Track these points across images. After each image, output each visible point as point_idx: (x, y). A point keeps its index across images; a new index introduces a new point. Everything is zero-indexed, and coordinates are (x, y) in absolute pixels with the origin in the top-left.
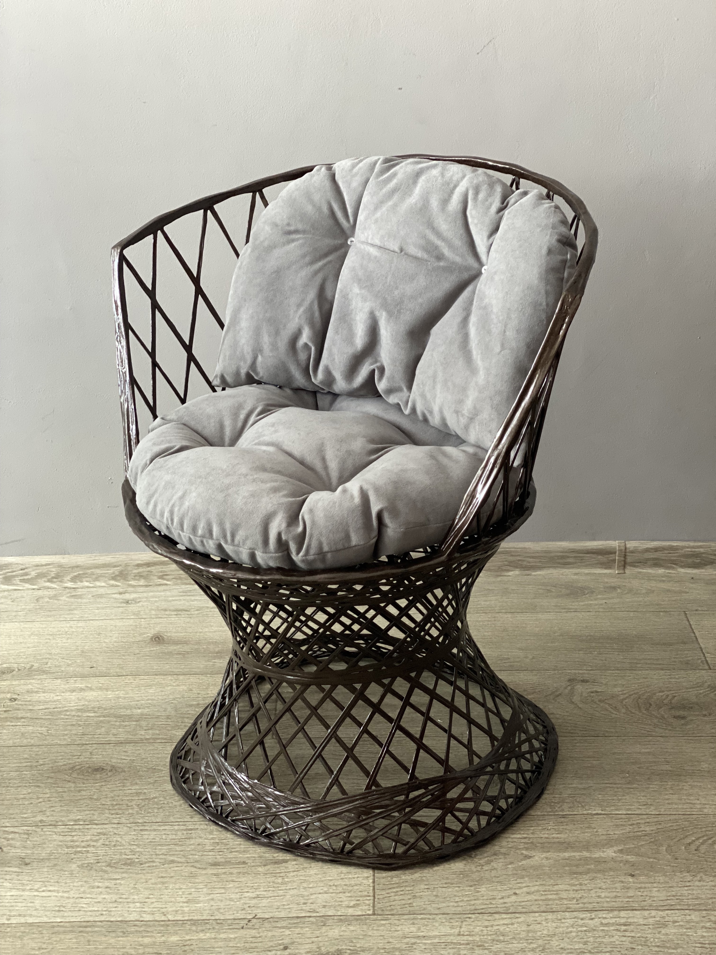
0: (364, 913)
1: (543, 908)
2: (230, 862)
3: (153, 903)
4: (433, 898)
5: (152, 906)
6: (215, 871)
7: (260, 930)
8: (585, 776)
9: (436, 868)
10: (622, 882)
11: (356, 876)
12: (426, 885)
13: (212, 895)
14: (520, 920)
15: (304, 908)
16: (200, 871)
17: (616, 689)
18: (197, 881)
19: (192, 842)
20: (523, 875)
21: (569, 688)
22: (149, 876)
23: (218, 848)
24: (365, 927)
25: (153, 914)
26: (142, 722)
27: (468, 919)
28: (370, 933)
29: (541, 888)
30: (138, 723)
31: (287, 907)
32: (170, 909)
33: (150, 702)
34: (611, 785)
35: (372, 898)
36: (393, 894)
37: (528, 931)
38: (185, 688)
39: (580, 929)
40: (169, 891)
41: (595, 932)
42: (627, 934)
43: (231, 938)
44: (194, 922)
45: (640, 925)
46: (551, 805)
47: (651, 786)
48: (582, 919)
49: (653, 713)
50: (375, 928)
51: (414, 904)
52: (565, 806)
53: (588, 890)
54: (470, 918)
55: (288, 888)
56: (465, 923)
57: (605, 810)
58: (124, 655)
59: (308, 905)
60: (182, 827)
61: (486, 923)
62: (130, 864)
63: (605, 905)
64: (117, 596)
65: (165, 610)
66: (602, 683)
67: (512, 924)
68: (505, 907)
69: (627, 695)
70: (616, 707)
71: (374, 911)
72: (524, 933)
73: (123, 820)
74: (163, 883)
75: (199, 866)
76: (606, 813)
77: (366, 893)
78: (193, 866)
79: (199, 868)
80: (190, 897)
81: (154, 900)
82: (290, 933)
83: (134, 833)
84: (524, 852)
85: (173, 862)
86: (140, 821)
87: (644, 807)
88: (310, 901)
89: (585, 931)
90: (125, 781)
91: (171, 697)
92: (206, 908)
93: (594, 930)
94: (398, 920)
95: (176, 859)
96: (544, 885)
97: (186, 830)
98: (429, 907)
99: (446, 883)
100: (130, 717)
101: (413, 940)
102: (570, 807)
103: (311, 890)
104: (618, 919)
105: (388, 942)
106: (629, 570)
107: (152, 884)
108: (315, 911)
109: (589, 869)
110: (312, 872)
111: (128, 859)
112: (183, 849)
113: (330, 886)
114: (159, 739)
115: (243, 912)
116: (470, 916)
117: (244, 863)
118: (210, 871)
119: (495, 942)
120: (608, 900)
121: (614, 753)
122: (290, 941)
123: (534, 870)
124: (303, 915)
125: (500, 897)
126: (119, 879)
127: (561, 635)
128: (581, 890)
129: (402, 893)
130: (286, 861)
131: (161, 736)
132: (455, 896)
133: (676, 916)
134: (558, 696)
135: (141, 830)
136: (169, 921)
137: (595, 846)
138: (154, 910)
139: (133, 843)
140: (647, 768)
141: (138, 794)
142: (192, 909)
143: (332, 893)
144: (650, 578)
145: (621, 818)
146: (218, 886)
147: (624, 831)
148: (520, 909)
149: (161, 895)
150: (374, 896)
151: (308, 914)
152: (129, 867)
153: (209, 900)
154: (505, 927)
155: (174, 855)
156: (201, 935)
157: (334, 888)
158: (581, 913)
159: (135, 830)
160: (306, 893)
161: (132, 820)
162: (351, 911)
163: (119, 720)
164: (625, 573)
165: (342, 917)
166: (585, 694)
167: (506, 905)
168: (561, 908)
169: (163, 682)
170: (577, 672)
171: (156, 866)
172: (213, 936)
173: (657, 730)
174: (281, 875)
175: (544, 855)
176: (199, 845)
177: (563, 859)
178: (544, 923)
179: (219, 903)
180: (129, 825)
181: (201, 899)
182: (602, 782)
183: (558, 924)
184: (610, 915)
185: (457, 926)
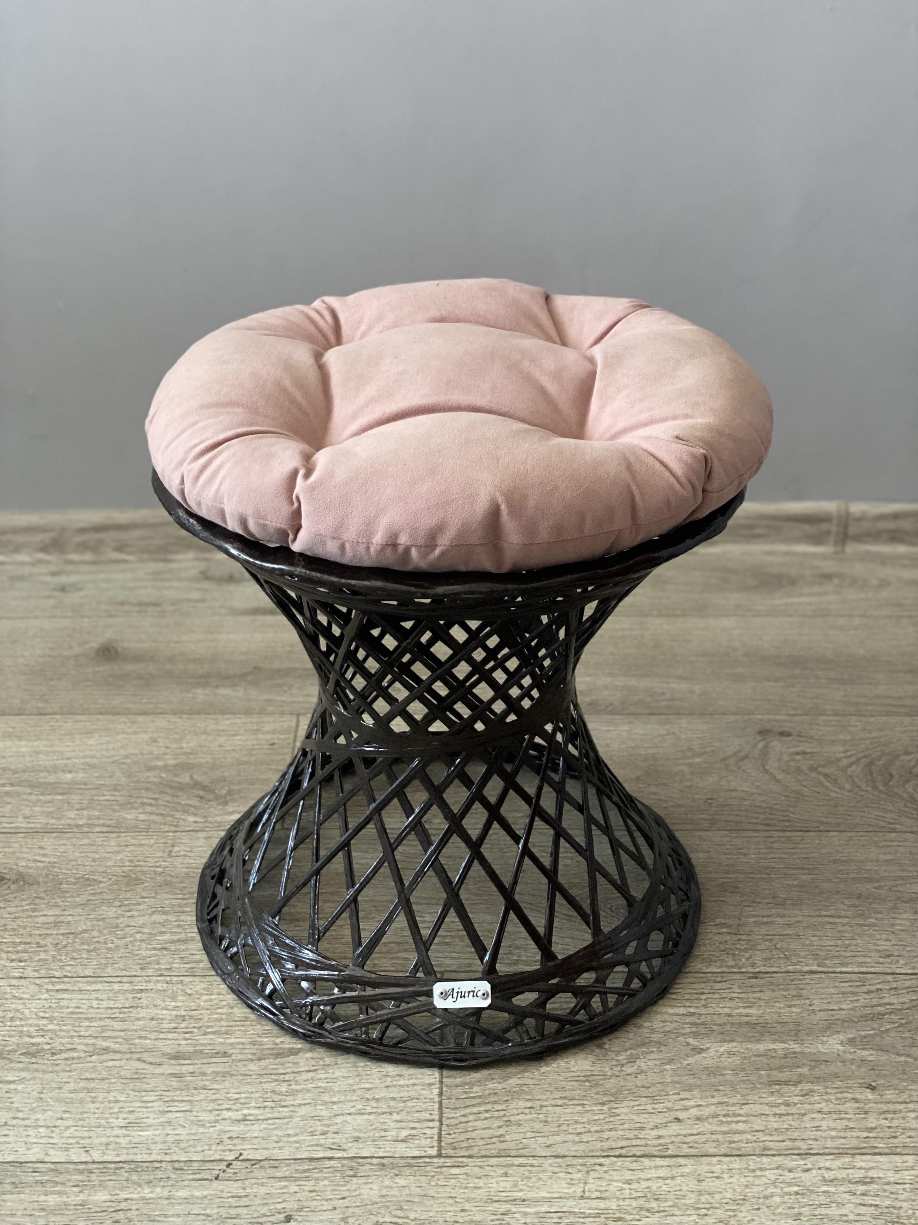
0: (423, 1154)
1: (723, 1151)
2: (201, 1052)
3: (68, 1127)
4: (538, 1126)
5: (66, 1134)
6: (176, 1070)
7: (247, 1182)
8: (788, 902)
9: (544, 1069)
10: (856, 1100)
11: (411, 1082)
12: (528, 1100)
13: (169, 1115)
14: (686, 1170)
15: (322, 1141)
16: (151, 1069)
17: (834, 749)
18: (144, 1086)
19: (141, 1015)
20: (689, 1084)
21: (760, 746)
22: (64, 1078)
23: (183, 1025)
24: (422, 1178)
25: (67, 1149)
26: (73, 797)
27: (597, 1167)
28: (431, 1193)
29: (720, 1110)
30: (65, 797)
31: (295, 1139)
32: (97, 1141)
33: (88, 760)
34: (831, 920)
35: (437, 1124)
36: (471, 1118)
37: (700, 1193)
38: (146, 737)
39: (787, 1190)
40: (97, 1105)
41: (813, 1196)
42: (869, 1200)
43: (197, 1198)
44: (135, 1166)
45: (889, 1183)
46: (734, 955)
47: (897, 922)
48: (790, 1171)
49: (896, 790)
50: (441, 1183)
51: (507, 1137)
52: (758, 957)
53: (800, 1114)
54: (601, 1165)
55: (296, 1102)
56: (593, 1175)
57: (824, 965)
58: (51, 679)
59: (330, 1135)
60: (126, 987)
61: (628, 1175)
62: (34, 1055)
63: (829, 1144)
64: (49, 579)
65: (122, 603)
66: (812, 738)
67: (673, 1178)
68: (660, 1145)
69: (853, 759)
70: (835, 780)
71: (440, 1148)
72: (693, 1195)
73: (29, 972)
74: (89, 1090)
75: (151, 1060)
76: (826, 970)
77: (427, 1116)
78: (139, 1059)
79: (151, 1063)
80: (132, 1118)
81: (70, 1123)
82: (297, 1189)
83: (46, 996)
84: (691, 1040)
85: (107, 1050)
86: (57, 974)
87: (888, 960)
88: (334, 1128)
89: (797, 1193)
90: (38, 901)
91: (123, 752)
92: (158, 1139)
93: (812, 1192)
94: (480, 1167)
95: (113, 1046)
96: (727, 1104)
97: (133, 991)
98: (532, 1144)
99: (561, 1098)
100: (53, 788)
101: (504, 1207)
102: (766, 959)
103: (335, 1107)
104: (850, 1171)
105: (462, 1211)
106: (851, 548)
107: (71, 1092)
108: (340, 1149)
109: (800, 1075)
110: (338, 1073)
111: (33, 1044)
112: (125, 1027)
113: (368, 1100)
114: (98, 825)
115: (220, 1147)
116: (601, 1160)
117: (225, 1054)
118: (167, 1069)
119: (643, 1213)
120: (834, 1133)
121: (835, 861)
122: (296, 1206)
123: (708, 1075)
124: (320, 1155)
125: (651, 1125)
126: (14, 1081)
127: (746, 655)
128: (788, 1114)
129: (487, 1115)
130: (293, 1052)
131: (101, 822)
132: (576, 1122)
134: (742, 759)
135: (57, 990)
136: (94, 1162)
137: (809, 1032)
138: (70, 1141)
139: (42, 1014)
140: (890, 890)
141: (57, 924)
142: (134, 1141)
143: (370, 1114)
144: (884, 560)
145: (851, 981)
146: (180, 1098)
147: (856, 1005)
148: (685, 1150)
149: (82, 1113)
150: (441, 1121)
151: (329, 1154)
152: (34, 1060)
153: (162, 1124)
154: (661, 1183)
155: (110, 1037)
156: (147, 1192)
157: (374, 1104)
158: (789, 1158)
159: (48, 991)
160: (325, 1113)
161: (43, 972)
162: (401, 1149)
163: (36, 791)
164: (843, 551)
165: (385, 1161)
166: (785, 758)
167: (662, 1141)
168: (754, 1149)
169: (111, 726)
170: (772, 717)
171: (79, 1058)
172: (166, 1193)
173: (903, 820)
174: (287, 1077)
175: (726, 1047)
176: (152, 1019)
177: (756, 1056)
178: (725, 1176)
179: (180, 1131)
180: (38, 981)
181: (149, 1121)
182: (817, 913)
183: (750, 1179)
184: (838, 1163)
185: (580, 1179)
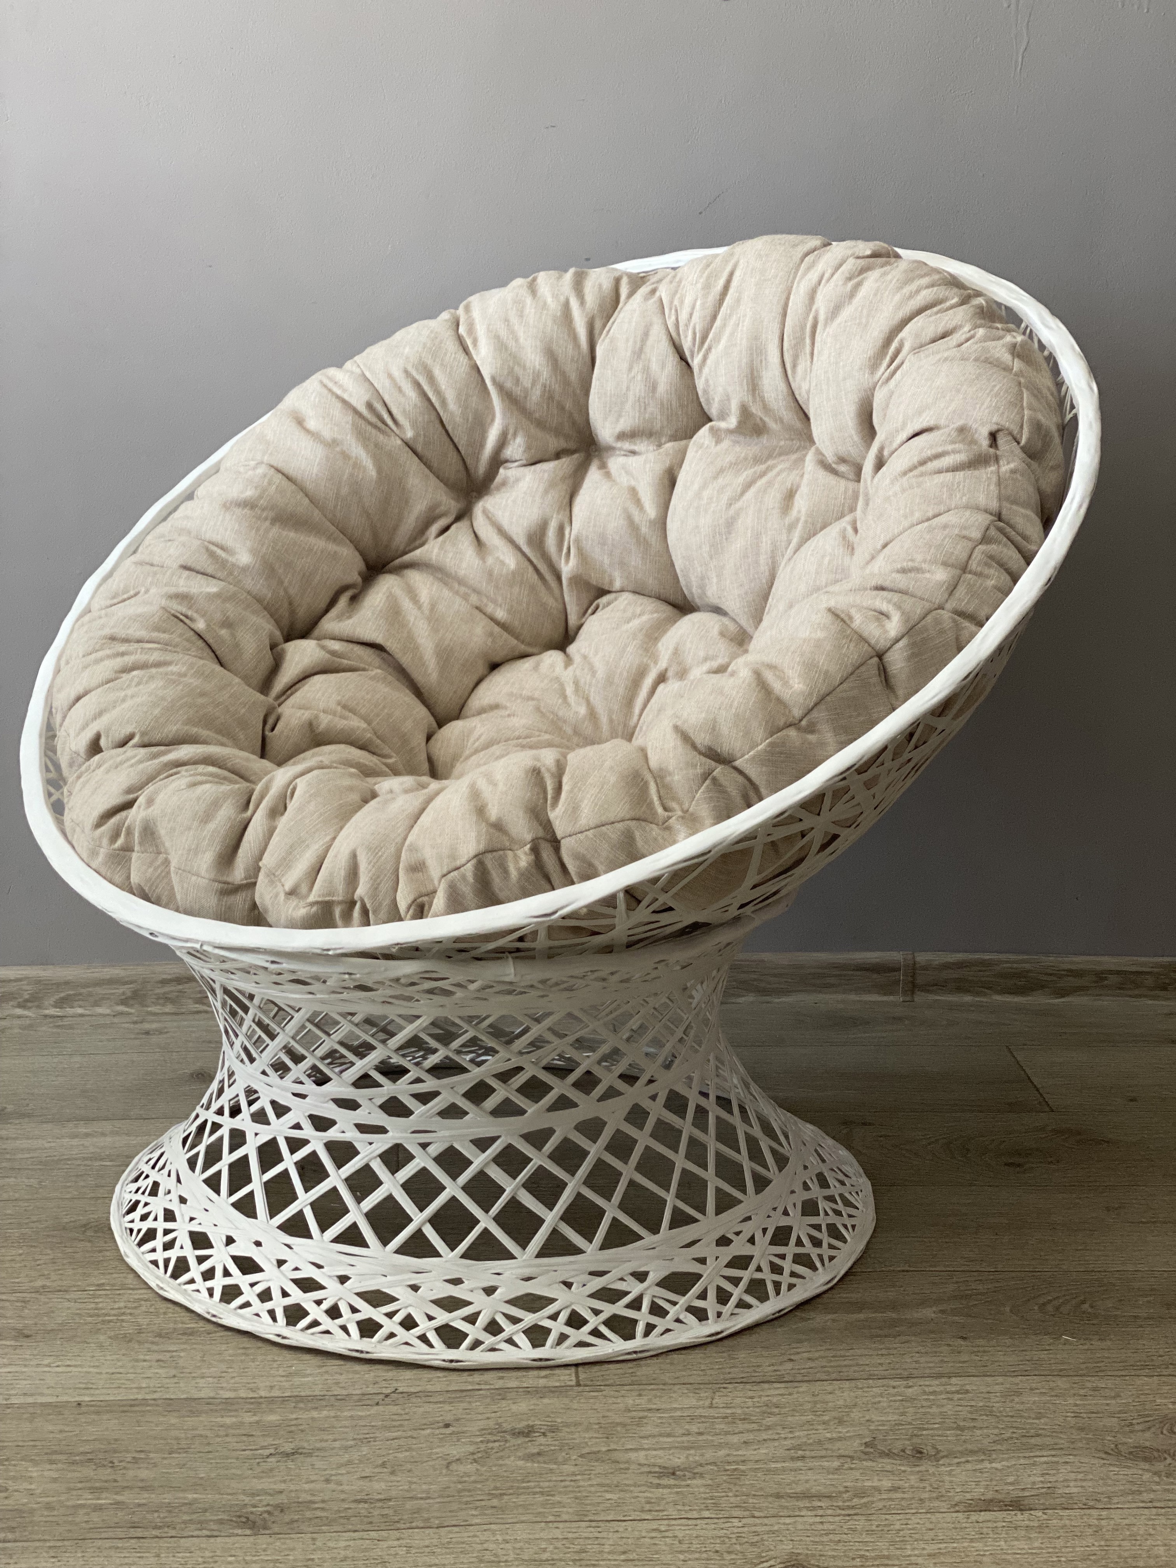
0: (564, 1385)
1: (834, 1376)
3: (233, 1377)
7: (405, 1406)
10: (949, 1345)
13: (326, 1368)
20: (800, 1340)
24: (565, 1399)
25: (235, 1390)
27: (722, 1390)
28: (575, 1407)
29: (829, 1353)
32: (262, 1385)
34: (919, 1239)
39: (892, 1399)
40: (257, 1363)
41: (916, 1402)
42: (964, 1403)
43: (362, 1416)
44: (299, 1399)
45: (982, 1393)
47: (980, 1240)
48: (894, 1387)
49: (973, 1160)
50: (582, 1401)
53: (900, 1354)
54: (725, 1388)
56: (718, 1394)
57: (914, 1266)
58: (149, 1095)
61: (750, 1394)
63: (927, 1371)
64: (132, 1026)
66: (892, 1126)
67: (790, 1394)
68: (777, 1375)
69: (933, 1140)
70: (917, 1153)
71: (578, 1382)
72: (809, 1404)
74: (246, 1355)
76: (917, 1269)
80: (291, 1370)
82: (451, 1408)
87: (972, 1263)
89: (901, 1400)
92: (318, 1383)
93: (914, 1399)
94: (617, 1391)
96: (834, 1350)
98: (661, 1378)
101: (641, 1414)
104: (948, 1387)
105: (604, 1417)
106: (920, 998)
107: (231, 1356)
108: (486, 1383)
109: (899, 1331)
111: (188, 1328)
115: (376, 1386)
116: (725, 1385)
120: (931, 1365)
122: (452, 1418)
123: (816, 1333)
124: (470, 1387)
125: (768, 1364)
126: (176, 1351)
127: (826, 1072)
128: (890, 1354)
132: (700, 1364)
133: (1034, 1382)
136: (261, 1397)
137: (905, 1306)
138: (236, 1385)
140: (972, 1221)
142: (296, 1384)
144: (952, 1006)
145: (940, 1276)
147: (946, 1290)
148: (799, 1378)
149: (244, 1369)
151: (477, 1387)
152: (191, 1338)
153: (320, 1374)
154: (780, 1397)
156: (315, 1414)
158: (892, 1380)
162: (542, 1383)
164: (913, 1000)
165: (529, 1390)
166: (869, 1140)
168: (861, 1375)
170: (854, 1114)
173: (981, 1178)
178: (837, 1392)
183: (860, 1393)
184: (937, 1382)
185: (707, 1397)
